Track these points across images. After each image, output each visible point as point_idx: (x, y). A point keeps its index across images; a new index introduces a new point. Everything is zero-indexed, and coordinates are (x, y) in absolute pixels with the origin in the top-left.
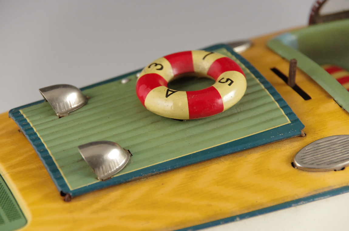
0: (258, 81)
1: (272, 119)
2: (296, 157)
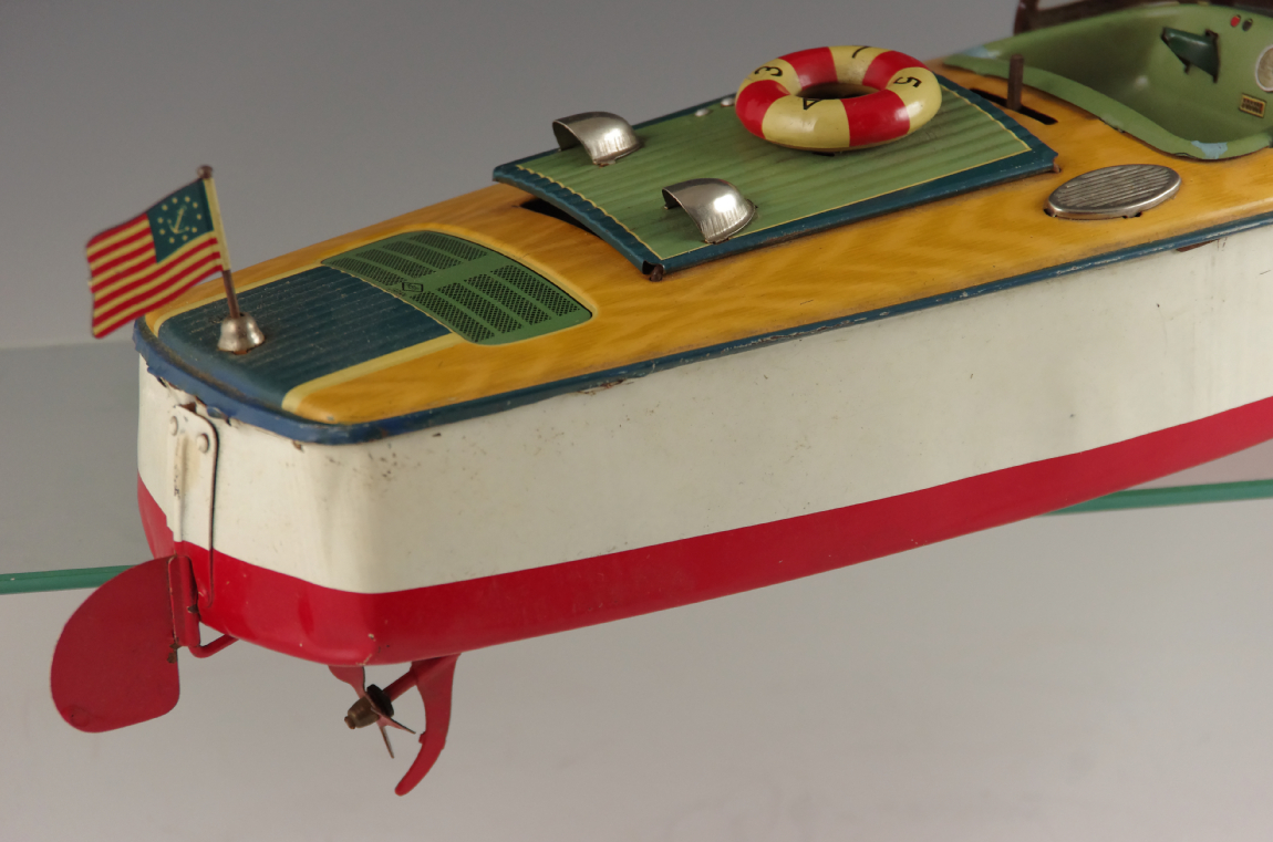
0: (955, 94)
1: (997, 147)
2: (1052, 197)
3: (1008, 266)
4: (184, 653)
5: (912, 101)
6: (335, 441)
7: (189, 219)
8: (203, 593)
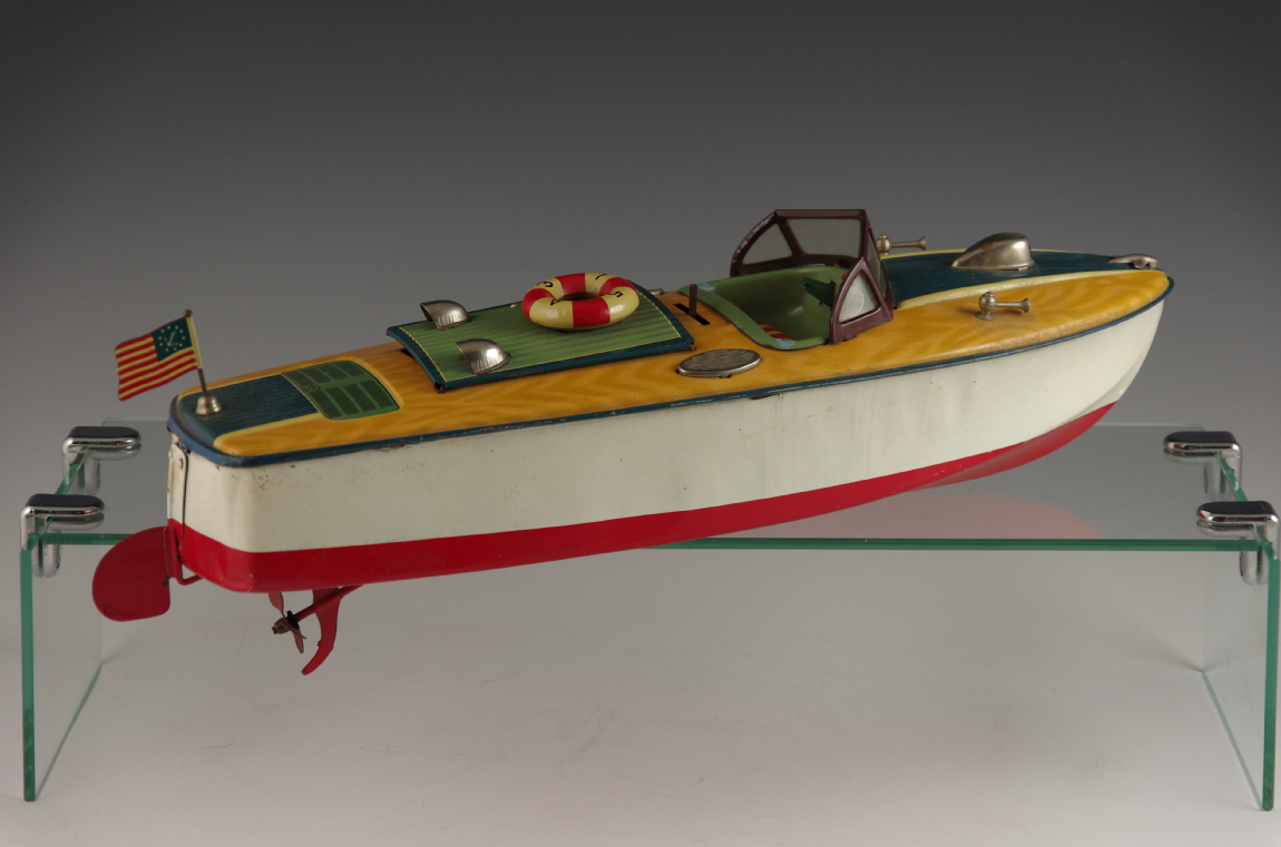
0: (653, 304)
1: (662, 334)
2: (682, 365)
3: (641, 398)
4: (173, 582)
5: (615, 305)
6: (234, 465)
7: (177, 339)
8: (181, 548)
